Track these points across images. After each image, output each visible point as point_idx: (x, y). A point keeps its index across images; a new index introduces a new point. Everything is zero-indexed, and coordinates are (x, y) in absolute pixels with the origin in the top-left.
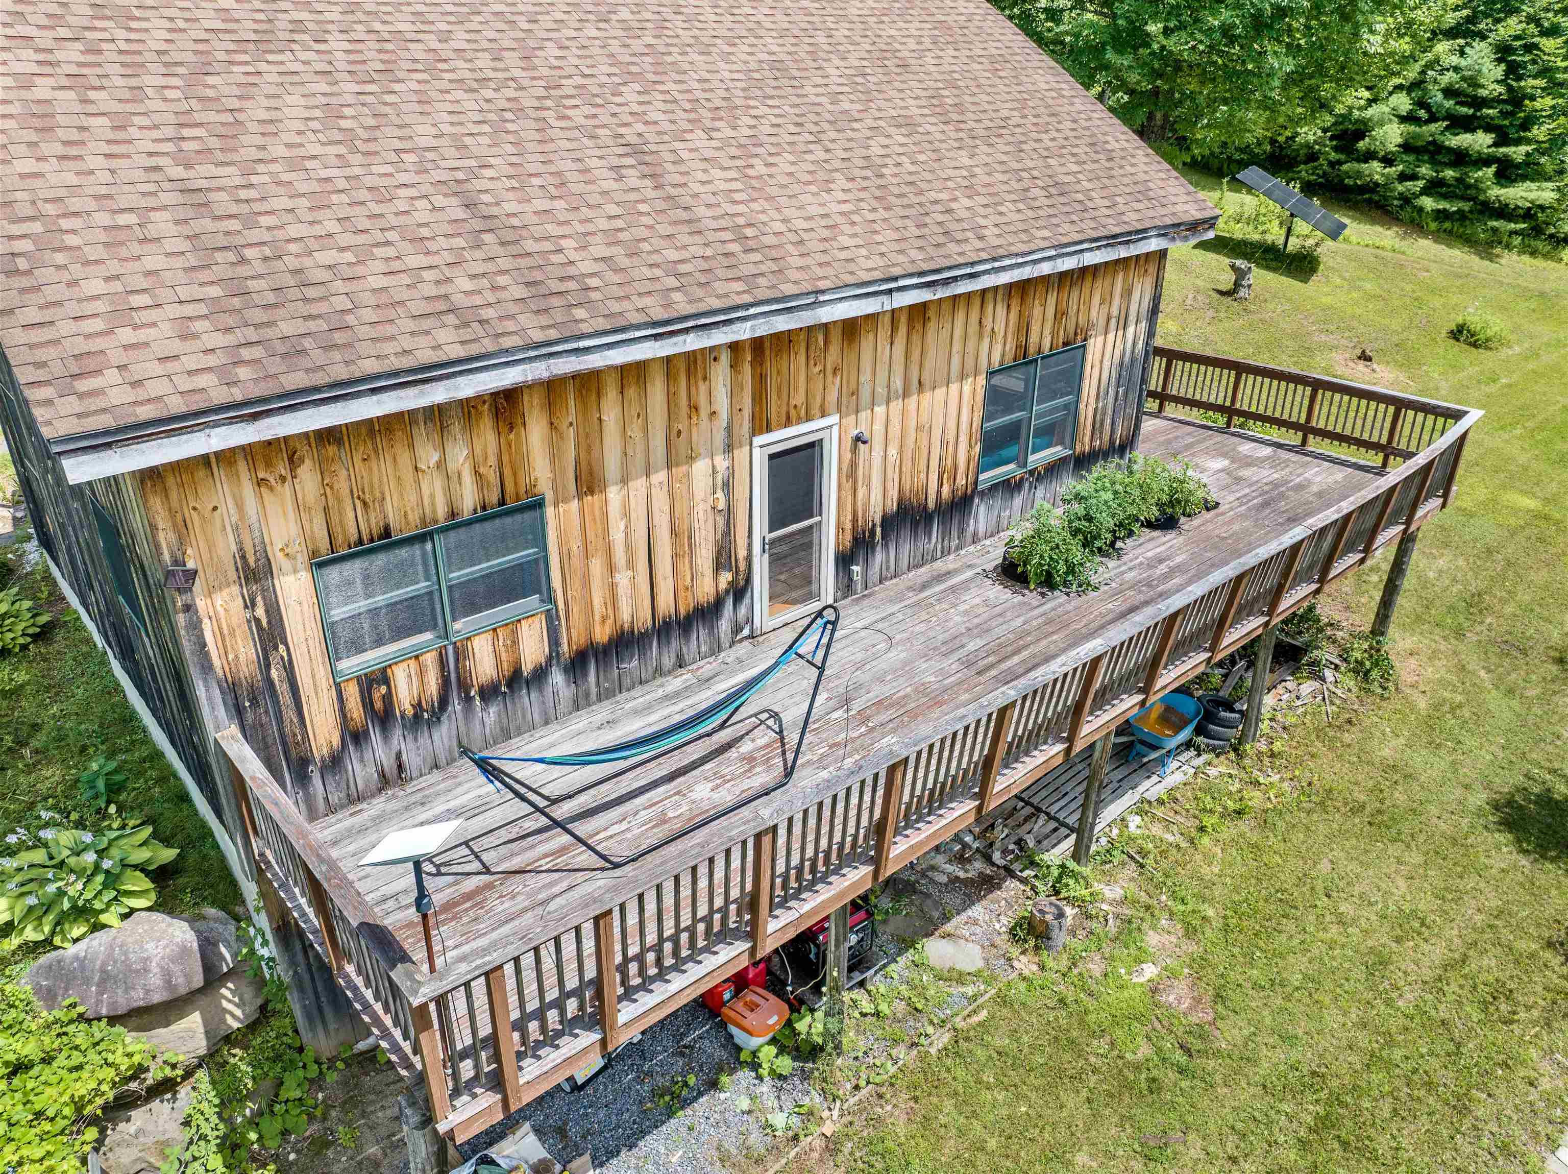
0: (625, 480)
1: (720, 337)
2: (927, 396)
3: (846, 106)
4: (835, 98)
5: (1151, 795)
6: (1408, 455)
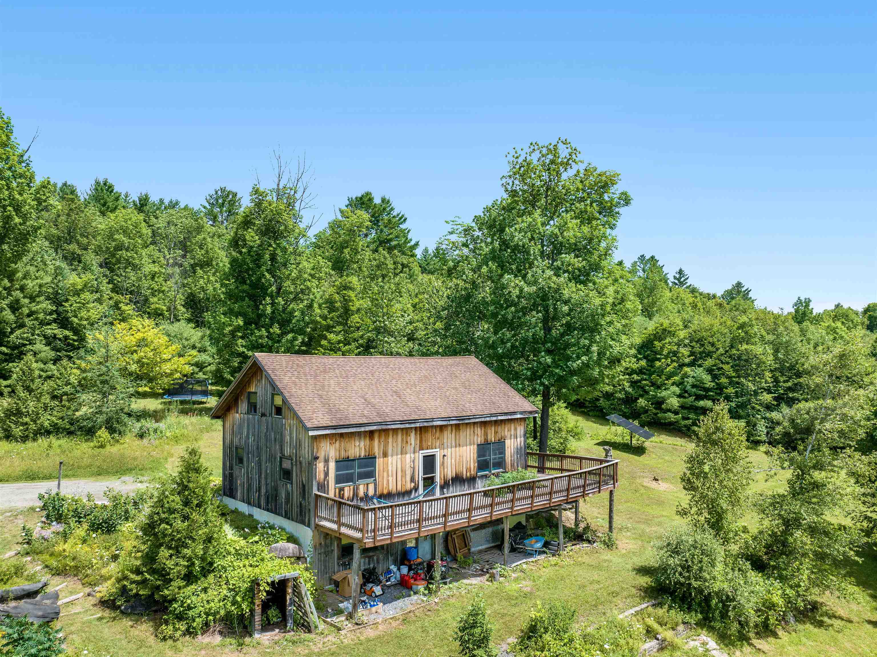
0: (392, 456)
1: (413, 426)
2: (461, 448)
3: (441, 385)
4: (439, 383)
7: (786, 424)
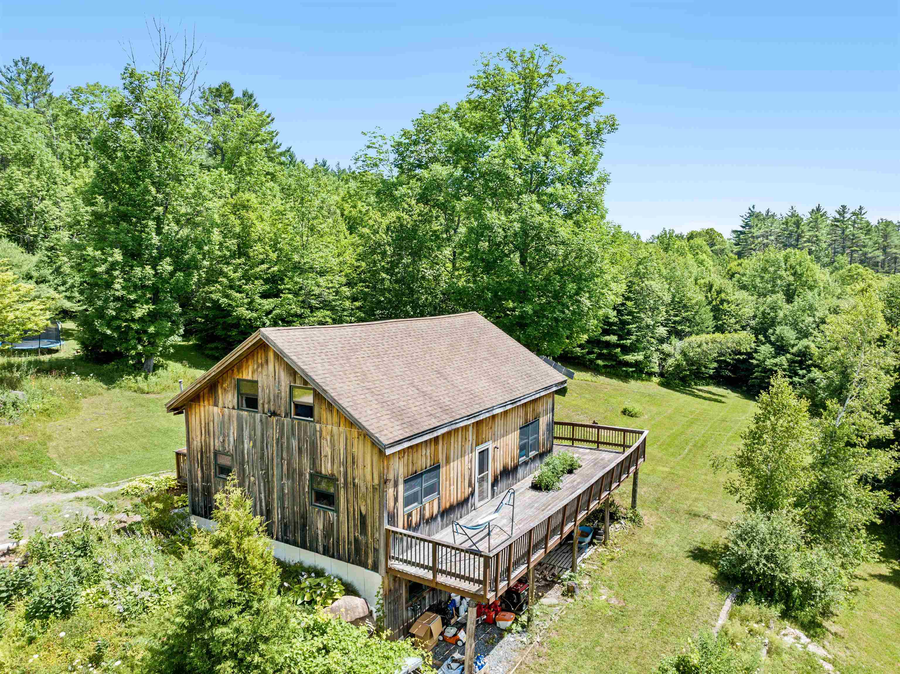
0: (454, 461)
2: (508, 436)
5: (586, 557)
6: (630, 447)
7: (679, 357)
